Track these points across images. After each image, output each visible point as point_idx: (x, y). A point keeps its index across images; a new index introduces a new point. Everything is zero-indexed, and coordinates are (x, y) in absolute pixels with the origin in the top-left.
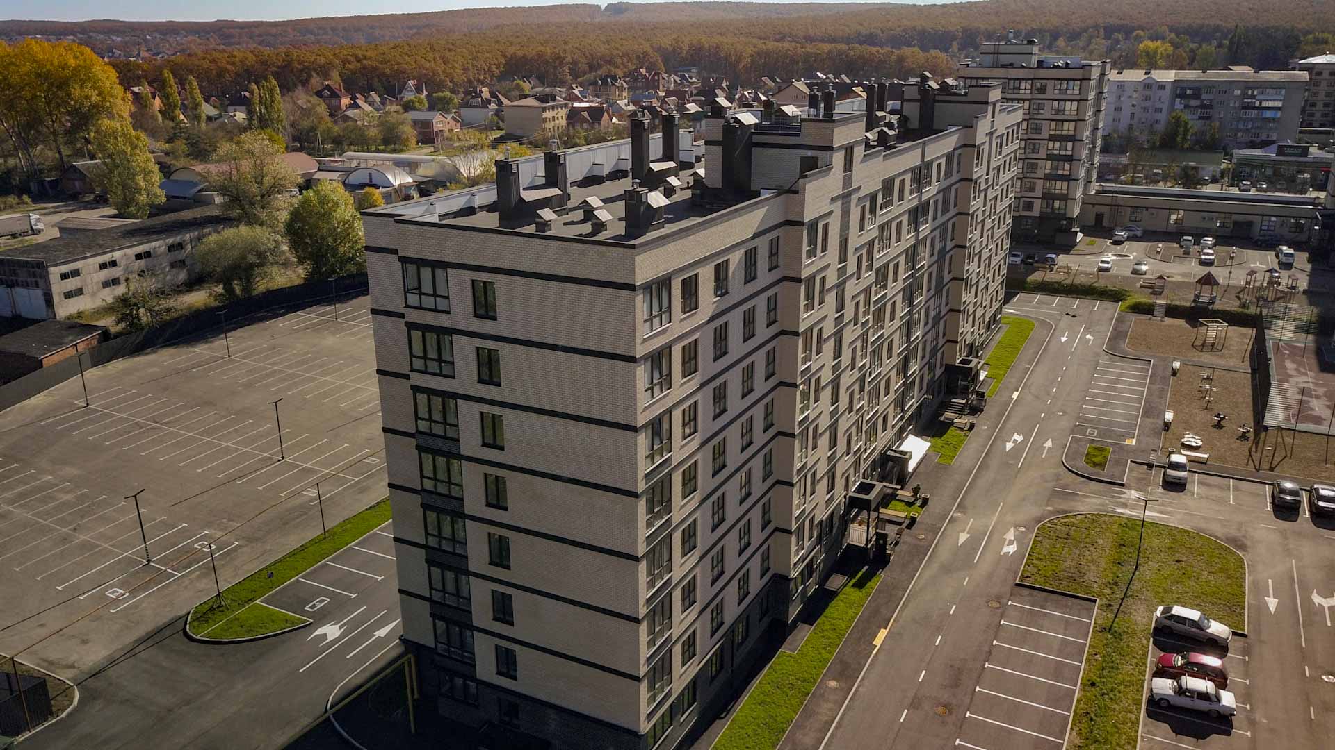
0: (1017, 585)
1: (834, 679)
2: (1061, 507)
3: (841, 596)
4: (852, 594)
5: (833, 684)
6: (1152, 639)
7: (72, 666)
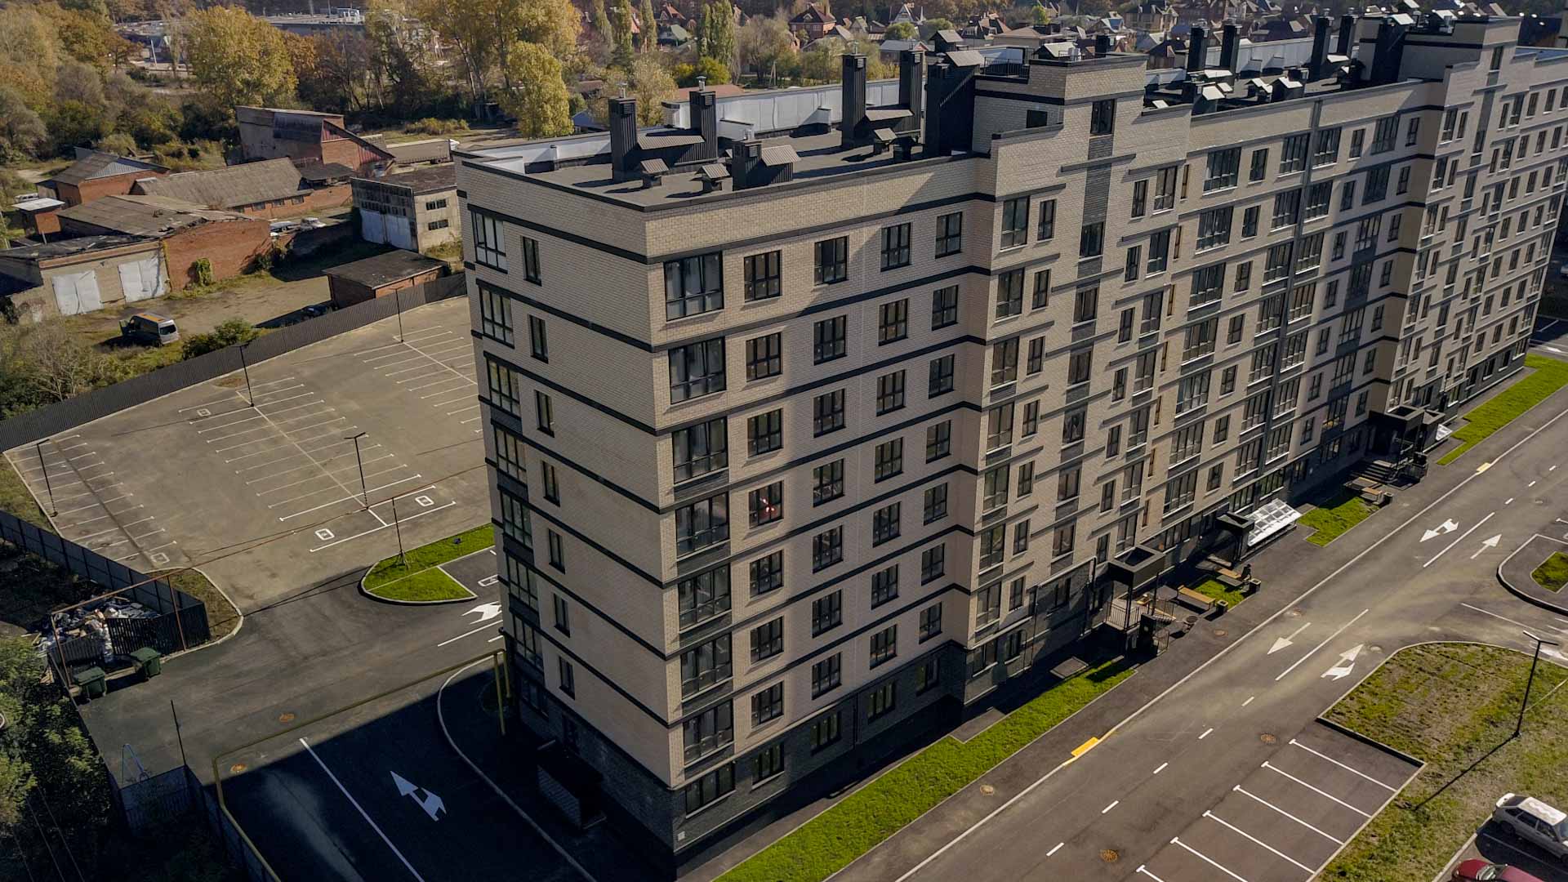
0: (1319, 721)
1: (993, 785)
2: (1454, 630)
3: (1065, 687)
4: (1083, 686)
5: (989, 789)
6: (1475, 836)
7: (251, 597)
